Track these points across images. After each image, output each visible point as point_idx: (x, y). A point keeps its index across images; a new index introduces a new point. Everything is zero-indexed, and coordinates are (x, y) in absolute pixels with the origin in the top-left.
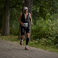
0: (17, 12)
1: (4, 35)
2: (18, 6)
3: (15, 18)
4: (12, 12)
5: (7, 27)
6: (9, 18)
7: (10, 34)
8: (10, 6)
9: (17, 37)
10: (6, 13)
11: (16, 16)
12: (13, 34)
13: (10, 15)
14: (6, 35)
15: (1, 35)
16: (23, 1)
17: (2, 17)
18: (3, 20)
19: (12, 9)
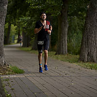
0: (79, 22)
1: (59, 54)
2: (80, 13)
3: (75, 30)
4: (71, 21)
5: (64, 42)
6: (67, 30)
7: (68, 52)
8: (69, 13)
9: (78, 56)
10: (63, 23)
11: (77, 27)
12: (73, 53)
13: (68, 26)
14: (63, 54)
15: (56, 54)
16: (88, 6)
17: (57, 29)
18: (59, 32)
19: (72, 17)
